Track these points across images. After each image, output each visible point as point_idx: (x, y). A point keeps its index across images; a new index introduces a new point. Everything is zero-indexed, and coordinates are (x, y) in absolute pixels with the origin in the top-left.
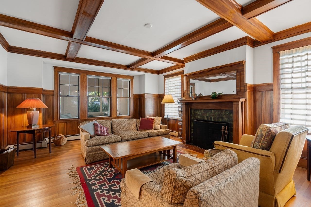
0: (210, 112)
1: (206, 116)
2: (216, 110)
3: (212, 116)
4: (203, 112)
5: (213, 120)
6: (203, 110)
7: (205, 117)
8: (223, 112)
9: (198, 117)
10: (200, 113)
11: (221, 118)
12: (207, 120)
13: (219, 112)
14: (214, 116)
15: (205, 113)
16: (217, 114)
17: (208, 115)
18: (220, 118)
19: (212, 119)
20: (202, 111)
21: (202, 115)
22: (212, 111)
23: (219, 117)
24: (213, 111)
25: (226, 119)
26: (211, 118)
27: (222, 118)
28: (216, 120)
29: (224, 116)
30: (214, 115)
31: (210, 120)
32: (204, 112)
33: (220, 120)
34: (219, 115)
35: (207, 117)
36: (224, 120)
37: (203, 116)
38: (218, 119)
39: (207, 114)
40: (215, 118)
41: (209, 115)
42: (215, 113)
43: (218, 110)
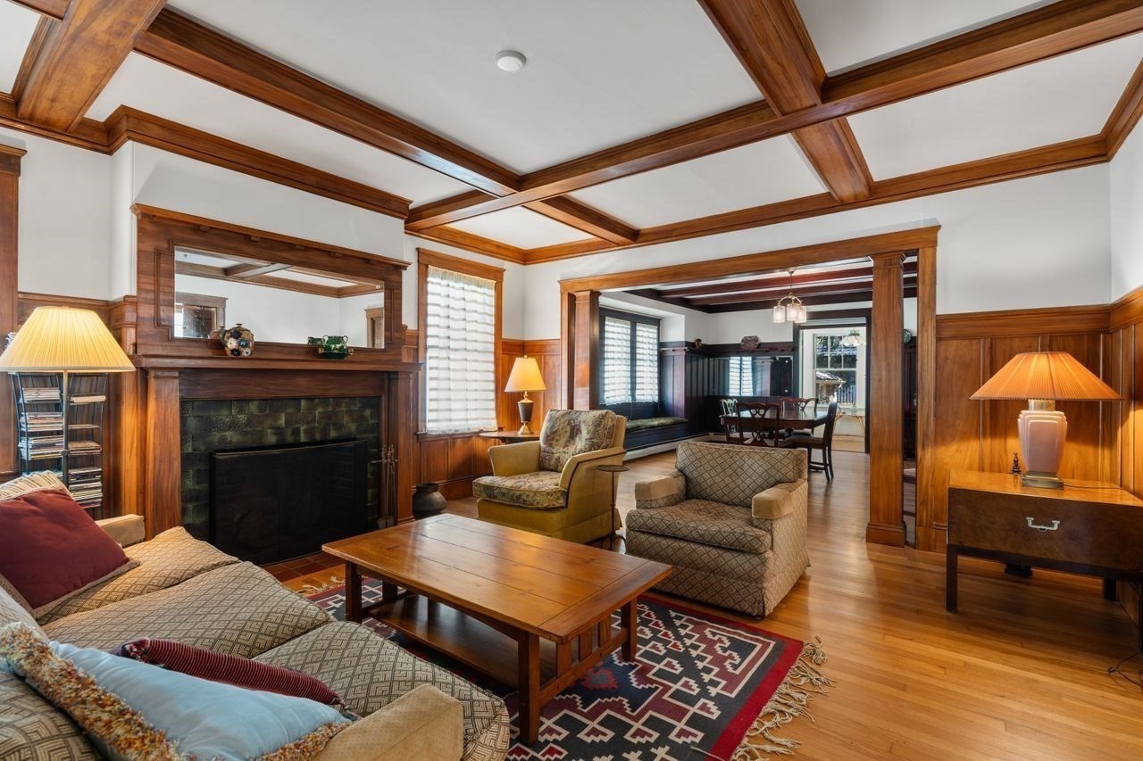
0: (290, 410)
1: (272, 428)
2: (316, 401)
3: (296, 426)
4: (256, 412)
5: (303, 438)
6: (256, 403)
7: (270, 431)
8: (343, 405)
9: (223, 439)
10: (242, 418)
11: (334, 424)
12: (277, 441)
13: (328, 406)
14: (307, 422)
15: (266, 415)
16: (320, 412)
17: (282, 421)
18: (331, 428)
19: (302, 435)
20: (253, 407)
21: (249, 423)
22: (300, 406)
23: (329, 425)
24: (303, 403)
25: (353, 427)
26: (296, 432)
27: (339, 427)
28: (318, 437)
29: (346, 419)
30: (310, 419)
31: (290, 439)
32: (261, 411)
33: (333, 434)
34: (327, 417)
35: (279, 431)
36: (345, 431)
37: (259, 429)
38: (325, 430)
39: (276, 419)
40: (315, 428)
41: (286, 423)
42: (311, 409)
43: (324, 399)
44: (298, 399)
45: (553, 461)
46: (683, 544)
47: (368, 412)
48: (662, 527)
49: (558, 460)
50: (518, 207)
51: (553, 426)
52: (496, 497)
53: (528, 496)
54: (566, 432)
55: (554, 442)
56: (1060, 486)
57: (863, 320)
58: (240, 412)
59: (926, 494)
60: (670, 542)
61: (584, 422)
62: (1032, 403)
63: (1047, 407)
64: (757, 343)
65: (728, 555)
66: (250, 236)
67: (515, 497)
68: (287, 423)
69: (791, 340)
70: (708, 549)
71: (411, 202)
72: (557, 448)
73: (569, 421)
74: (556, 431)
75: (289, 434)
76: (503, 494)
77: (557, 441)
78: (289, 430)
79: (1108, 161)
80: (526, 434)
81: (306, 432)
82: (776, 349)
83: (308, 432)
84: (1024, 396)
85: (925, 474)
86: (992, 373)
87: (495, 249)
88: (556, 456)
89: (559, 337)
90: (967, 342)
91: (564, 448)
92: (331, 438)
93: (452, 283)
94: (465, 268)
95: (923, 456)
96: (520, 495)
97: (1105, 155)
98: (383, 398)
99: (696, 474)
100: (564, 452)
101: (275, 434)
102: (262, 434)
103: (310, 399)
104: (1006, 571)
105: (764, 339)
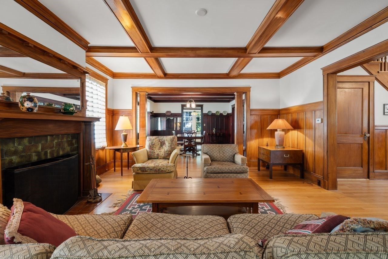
0: (43, 142)
1: (35, 152)
2: (54, 136)
3: (46, 150)
4: (27, 144)
5: (49, 157)
6: (27, 139)
7: (34, 154)
8: (65, 138)
10: (20, 148)
11: (61, 148)
12: (38, 159)
13: (59, 139)
14: (51, 148)
15: (32, 145)
16: (56, 142)
17: (40, 148)
18: (60, 150)
19: (49, 155)
20: (26, 141)
21: (24, 151)
22: (47, 139)
23: (59, 148)
24: (49, 138)
25: (69, 149)
26: (46, 153)
27: (63, 149)
28: (55, 155)
29: (66, 145)
30: (52, 146)
31: (43, 157)
32: (30, 143)
33: (61, 153)
34: (59, 144)
35: (38, 154)
36: (66, 152)
37: (29, 153)
38: (58, 152)
39: (37, 147)
40: (54, 150)
42: (52, 141)
43: (57, 136)
44: (46, 136)
45: (156, 156)
46: (225, 174)
47: (74, 141)
48: (219, 170)
49: (158, 154)
50: (143, 58)
51: (152, 143)
52: (147, 171)
53: (163, 168)
54: (159, 144)
55: (154, 148)
56: (284, 148)
57: (200, 108)
58: (19, 144)
59: (248, 153)
60: (221, 174)
61: (166, 140)
62: (278, 130)
63: (281, 131)
64: (171, 113)
65: (239, 175)
66: (29, 43)
67: (157, 170)
68: (42, 149)
69: (181, 113)
70: (233, 174)
71: (89, 43)
72: (156, 150)
73: (159, 140)
74: (154, 144)
75: (43, 155)
76: (151, 169)
77: (155, 148)
78: (43, 153)
79: (279, 78)
80: (125, 147)
81: (50, 153)
82: (177, 115)
83: (52, 153)
84: (276, 129)
85: (248, 148)
86: (271, 123)
87: (105, 70)
88: (156, 153)
89: (131, 109)
90: (256, 116)
91: (159, 150)
92: (60, 155)
93: (93, 82)
94: (96, 76)
95: (248, 144)
96: (160, 169)
97: (279, 77)
98: (81, 134)
99: (212, 154)
100: (160, 152)
101: (36, 155)
102: (30, 156)
103: (52, 136)
104: (266, 169)
105: (172, 112)
